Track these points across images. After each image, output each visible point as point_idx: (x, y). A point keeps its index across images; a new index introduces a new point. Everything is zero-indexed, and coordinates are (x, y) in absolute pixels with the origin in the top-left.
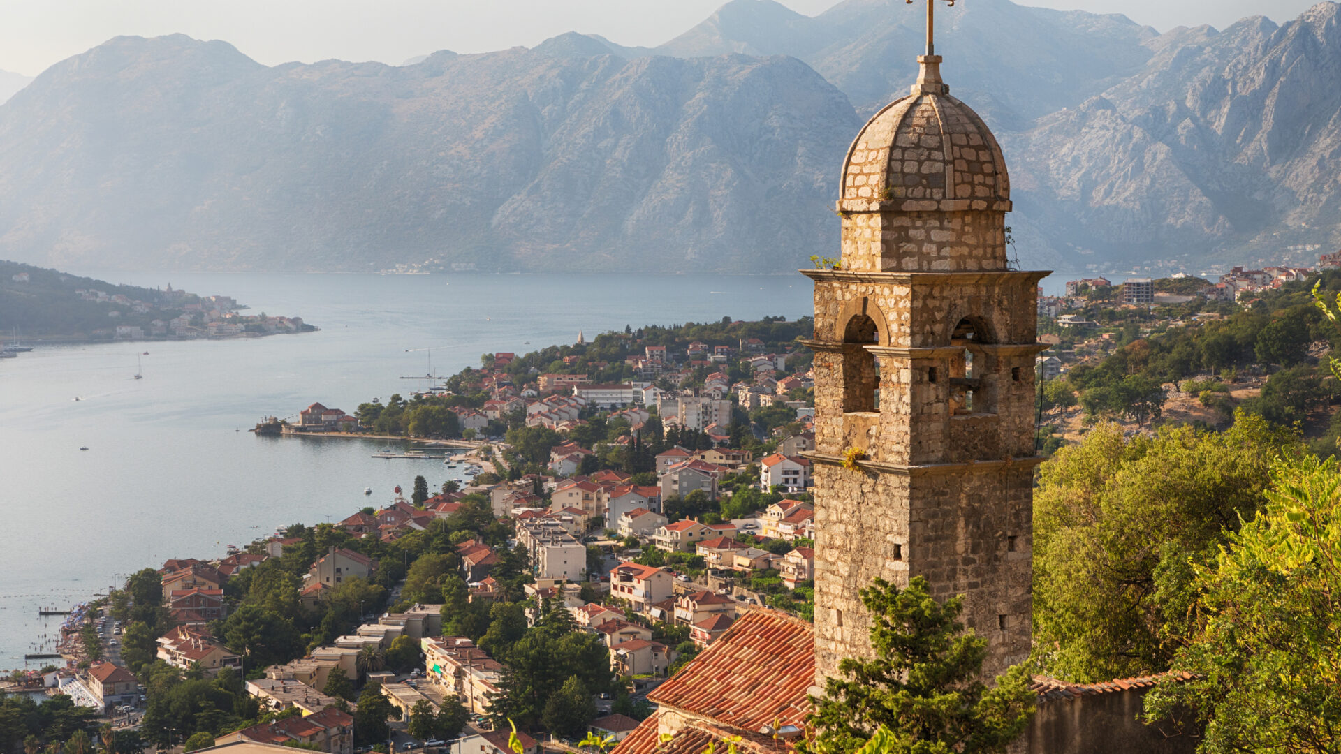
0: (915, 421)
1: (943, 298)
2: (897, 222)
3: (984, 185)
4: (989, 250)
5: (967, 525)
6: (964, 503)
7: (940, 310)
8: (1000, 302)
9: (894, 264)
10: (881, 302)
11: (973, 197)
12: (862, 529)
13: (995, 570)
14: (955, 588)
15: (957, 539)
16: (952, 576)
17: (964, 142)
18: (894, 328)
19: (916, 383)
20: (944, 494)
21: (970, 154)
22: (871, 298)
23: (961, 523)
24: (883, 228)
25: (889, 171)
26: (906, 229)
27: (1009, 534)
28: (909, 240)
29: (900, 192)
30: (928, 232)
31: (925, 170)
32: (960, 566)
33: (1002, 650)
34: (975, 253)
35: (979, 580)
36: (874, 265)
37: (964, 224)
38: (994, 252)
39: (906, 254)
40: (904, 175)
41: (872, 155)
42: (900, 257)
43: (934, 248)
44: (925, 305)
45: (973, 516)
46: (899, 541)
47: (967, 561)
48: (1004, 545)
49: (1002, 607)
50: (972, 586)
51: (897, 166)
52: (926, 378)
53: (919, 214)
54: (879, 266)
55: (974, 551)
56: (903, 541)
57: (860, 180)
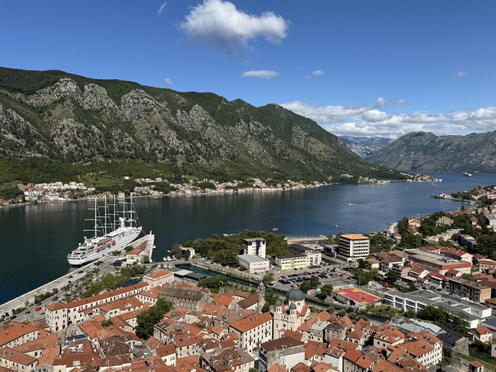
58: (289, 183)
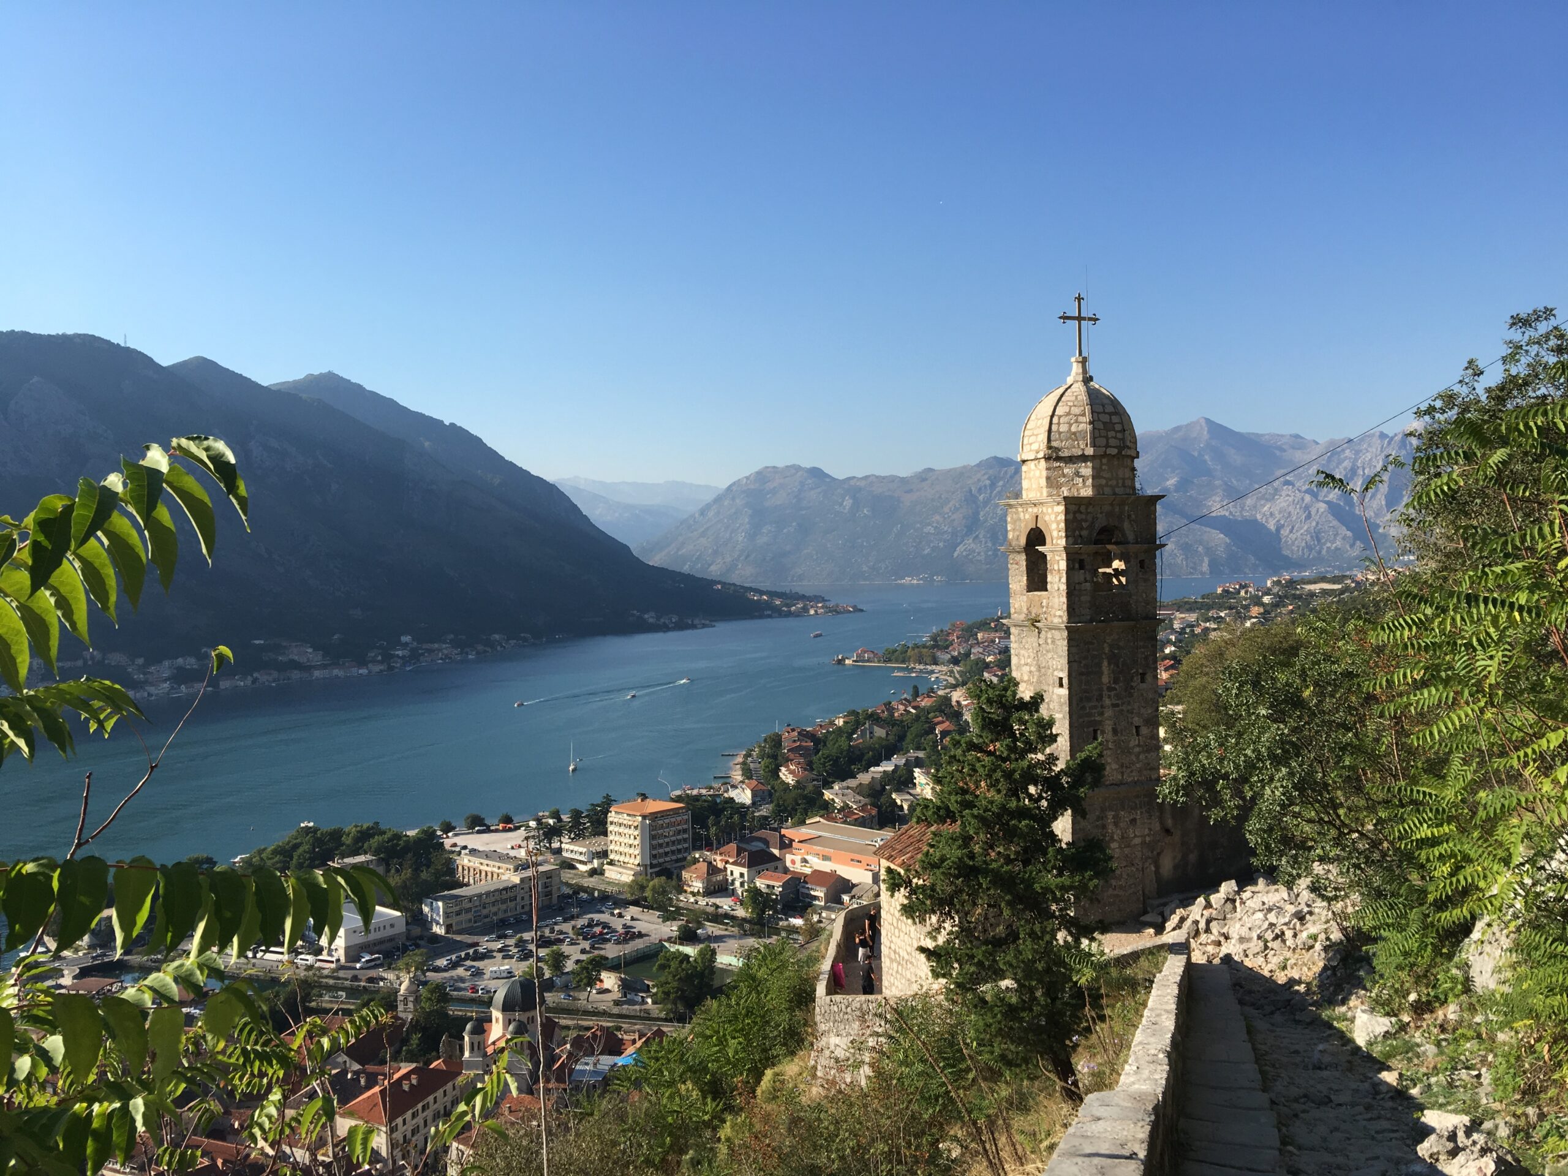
0: (1070, 594)
1: (1088, 513)
2: (1056, 465)
3: (1115, 438)
4: (1120, 482)
5: (1109, 665)
6: (1107, 650)
7: (1086, 521)
8: (1129, 516)
9: (1054, 492)
10: (1047, 518)
11: (1107, 446)
12: (1039, 668)
13: (1131, 695)
14: (1102, 707)
15: (1102, 673)
16: (1100, 698)
17: (1101, 410)
18: (1055, 534)
19: (1070, 570)
20: (1092, 643)
21: (1106, 418)
22: (1040, 516)
23: (1105, 663)
24: (1047, 469)
25: (1049, 432)
26: (1062, 469)
27: (1141, 671)
28: (1064, 476)
29: (1057, 444)
30: (1076, 470)
31: (1073, 429)
32: (1105, 693)
33: (1137, 750)
34: (1111, 483)
35: (1119, 702)
36: (1042, 493)
37: (1102, 464)
38: (1124, 483)
39: (1061, 484)
40: (1060, 433)
41: (1040, 422)
42: (1058, 487)
43: (1081, 480)
44: (1075, 517)
45: (1113, 659)
46: (1061, 675)
47: (1110, 689)
48: (1137, 679)
49: (1137, 721)
50: (1114, 706)
51: (1054, 428)
52: (1077, 566)
53: (1071, 459)
54: (1045, 494)
55: (1115, 683)
56: (1064, 675)
57: (1032, 439)
58: (406, 644)
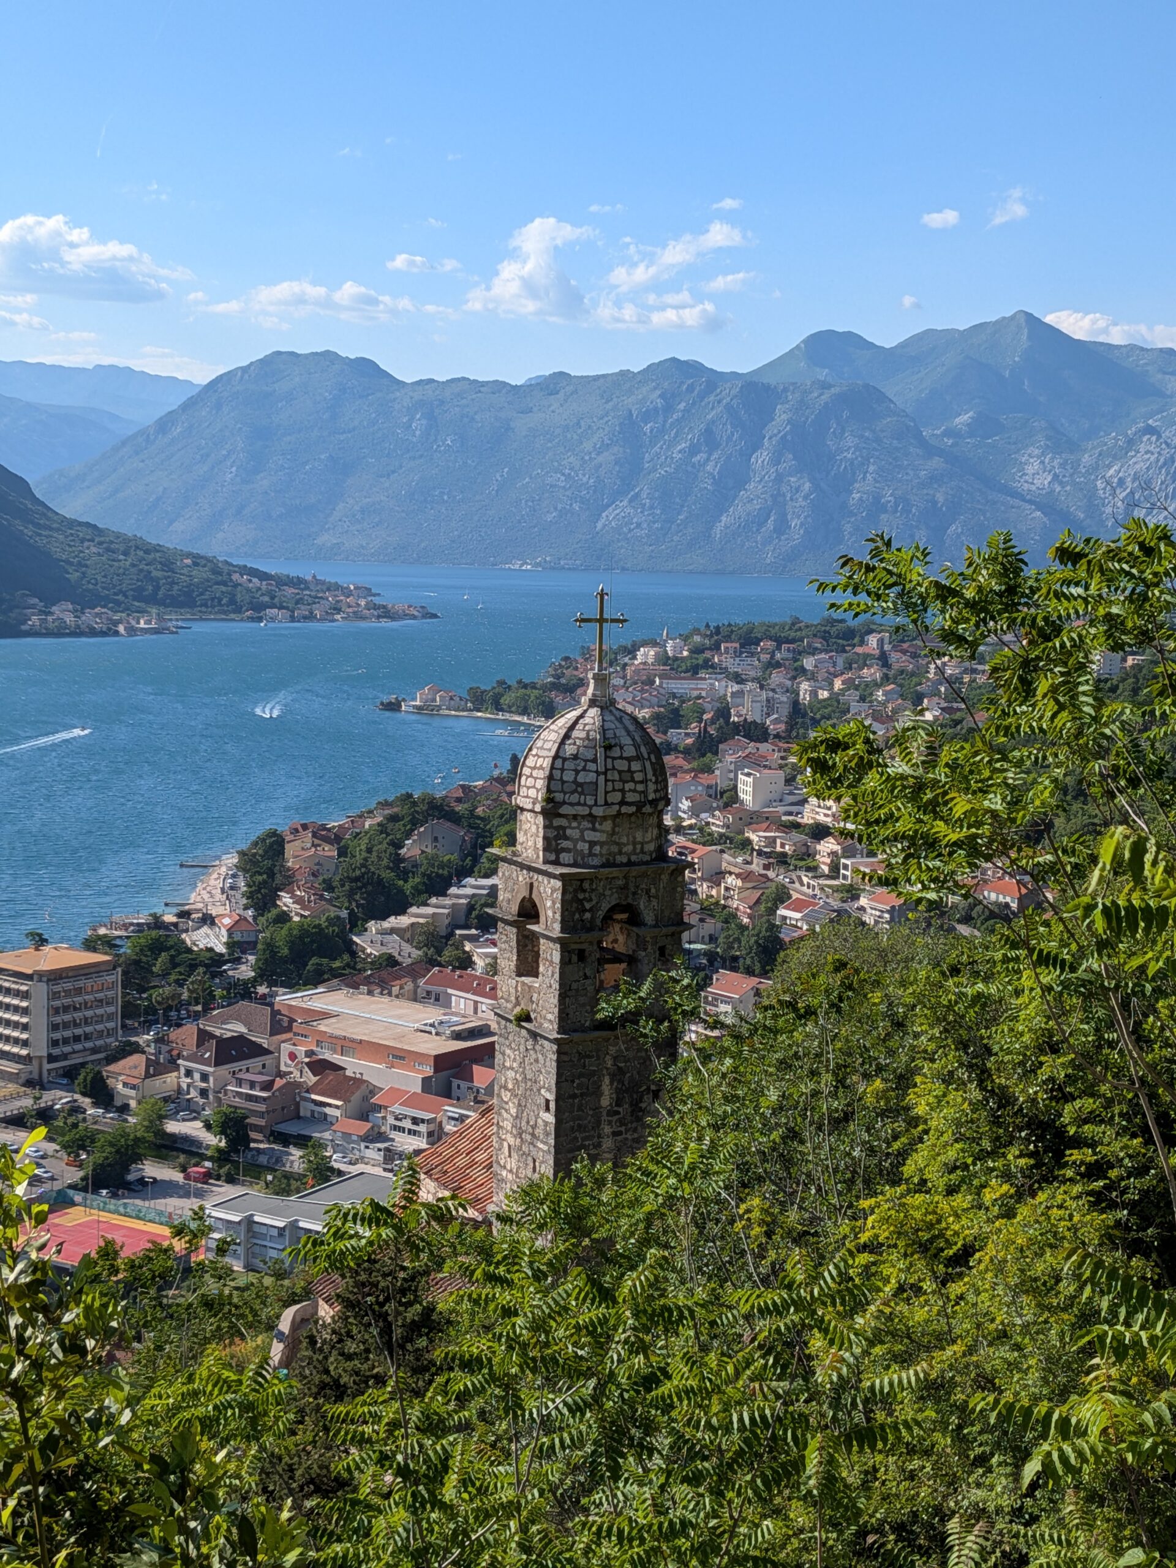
0: (563, 997)
1: (593, 890)
2: (557, 822)
3: (635, 791)
4: (639, 847)
5: (611, 1083)
6: (609, 1063)
7: (591, 900)
8: (648, 891)
9: (553, 857)
10: (542, 891)
11: (623, 803)
12: (525, 1079)
14: (599, 1136)
15: (602, 1094)
16: (598, 1123)
18: (550, 913)
19: (564, 963)
20: (589, 1057)
21: (622, 765)
22: (535, 884)
23: (607, 1080)
24: (545, 827)
25: (550, 778)
26: (564, 828)
28: (566, 838)
29: (559, 797)
30: (582, 832)
31: (580, 779)
32: (604, 1117)
34: (625, 850)
35: (623, 1129)
36: (537, 857)
37: (615, 825)
39: (564, 850)
40: (563, 782)
41: (540, 761)
42: (558, 852)
43: (587, 846)
44: (574, 897)
45: (618, 1074)
46: (547, 1096)
47: (612, 1113)
50: (616, 1134)
51: (557, 774)
52: (575, 958)
53: (575, 817)
54: (541, 859)
55: (617, 1105)
56: (551, 1097)
57: (530, 782)
